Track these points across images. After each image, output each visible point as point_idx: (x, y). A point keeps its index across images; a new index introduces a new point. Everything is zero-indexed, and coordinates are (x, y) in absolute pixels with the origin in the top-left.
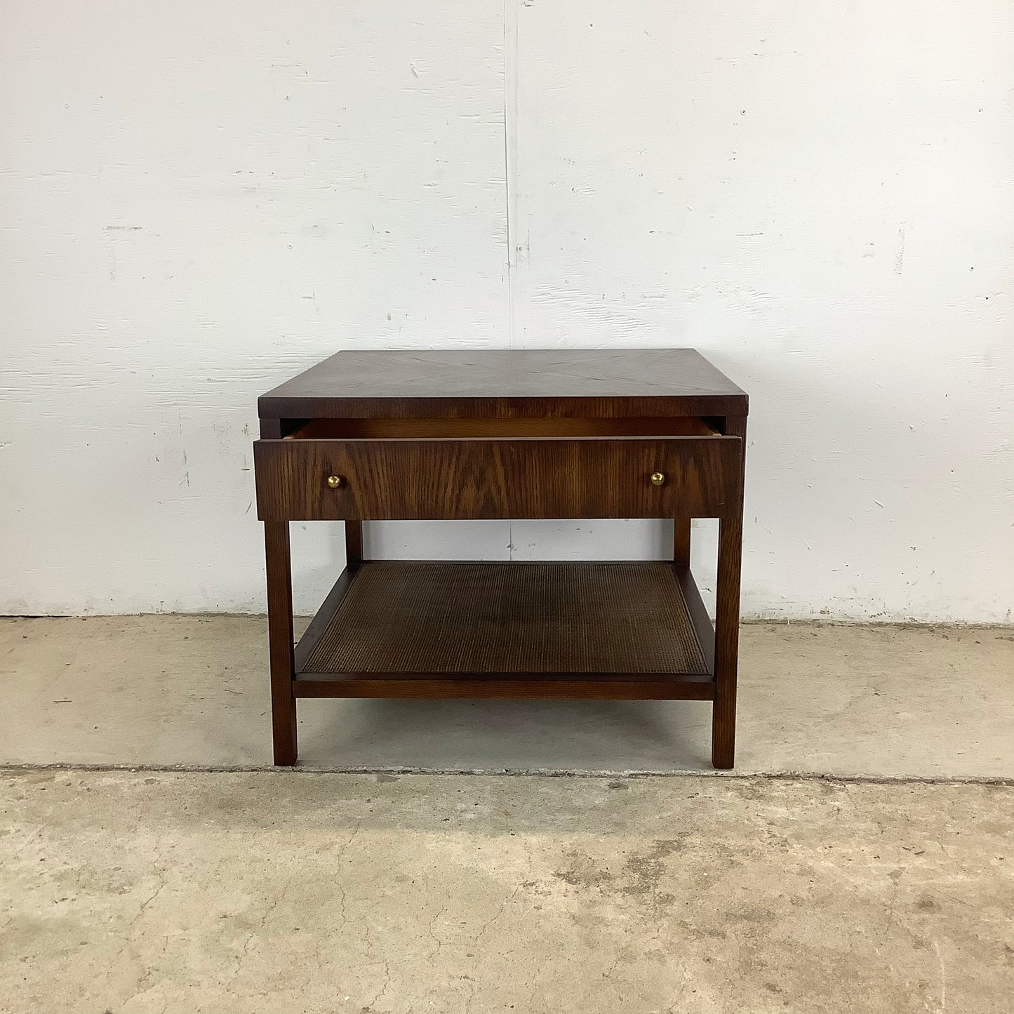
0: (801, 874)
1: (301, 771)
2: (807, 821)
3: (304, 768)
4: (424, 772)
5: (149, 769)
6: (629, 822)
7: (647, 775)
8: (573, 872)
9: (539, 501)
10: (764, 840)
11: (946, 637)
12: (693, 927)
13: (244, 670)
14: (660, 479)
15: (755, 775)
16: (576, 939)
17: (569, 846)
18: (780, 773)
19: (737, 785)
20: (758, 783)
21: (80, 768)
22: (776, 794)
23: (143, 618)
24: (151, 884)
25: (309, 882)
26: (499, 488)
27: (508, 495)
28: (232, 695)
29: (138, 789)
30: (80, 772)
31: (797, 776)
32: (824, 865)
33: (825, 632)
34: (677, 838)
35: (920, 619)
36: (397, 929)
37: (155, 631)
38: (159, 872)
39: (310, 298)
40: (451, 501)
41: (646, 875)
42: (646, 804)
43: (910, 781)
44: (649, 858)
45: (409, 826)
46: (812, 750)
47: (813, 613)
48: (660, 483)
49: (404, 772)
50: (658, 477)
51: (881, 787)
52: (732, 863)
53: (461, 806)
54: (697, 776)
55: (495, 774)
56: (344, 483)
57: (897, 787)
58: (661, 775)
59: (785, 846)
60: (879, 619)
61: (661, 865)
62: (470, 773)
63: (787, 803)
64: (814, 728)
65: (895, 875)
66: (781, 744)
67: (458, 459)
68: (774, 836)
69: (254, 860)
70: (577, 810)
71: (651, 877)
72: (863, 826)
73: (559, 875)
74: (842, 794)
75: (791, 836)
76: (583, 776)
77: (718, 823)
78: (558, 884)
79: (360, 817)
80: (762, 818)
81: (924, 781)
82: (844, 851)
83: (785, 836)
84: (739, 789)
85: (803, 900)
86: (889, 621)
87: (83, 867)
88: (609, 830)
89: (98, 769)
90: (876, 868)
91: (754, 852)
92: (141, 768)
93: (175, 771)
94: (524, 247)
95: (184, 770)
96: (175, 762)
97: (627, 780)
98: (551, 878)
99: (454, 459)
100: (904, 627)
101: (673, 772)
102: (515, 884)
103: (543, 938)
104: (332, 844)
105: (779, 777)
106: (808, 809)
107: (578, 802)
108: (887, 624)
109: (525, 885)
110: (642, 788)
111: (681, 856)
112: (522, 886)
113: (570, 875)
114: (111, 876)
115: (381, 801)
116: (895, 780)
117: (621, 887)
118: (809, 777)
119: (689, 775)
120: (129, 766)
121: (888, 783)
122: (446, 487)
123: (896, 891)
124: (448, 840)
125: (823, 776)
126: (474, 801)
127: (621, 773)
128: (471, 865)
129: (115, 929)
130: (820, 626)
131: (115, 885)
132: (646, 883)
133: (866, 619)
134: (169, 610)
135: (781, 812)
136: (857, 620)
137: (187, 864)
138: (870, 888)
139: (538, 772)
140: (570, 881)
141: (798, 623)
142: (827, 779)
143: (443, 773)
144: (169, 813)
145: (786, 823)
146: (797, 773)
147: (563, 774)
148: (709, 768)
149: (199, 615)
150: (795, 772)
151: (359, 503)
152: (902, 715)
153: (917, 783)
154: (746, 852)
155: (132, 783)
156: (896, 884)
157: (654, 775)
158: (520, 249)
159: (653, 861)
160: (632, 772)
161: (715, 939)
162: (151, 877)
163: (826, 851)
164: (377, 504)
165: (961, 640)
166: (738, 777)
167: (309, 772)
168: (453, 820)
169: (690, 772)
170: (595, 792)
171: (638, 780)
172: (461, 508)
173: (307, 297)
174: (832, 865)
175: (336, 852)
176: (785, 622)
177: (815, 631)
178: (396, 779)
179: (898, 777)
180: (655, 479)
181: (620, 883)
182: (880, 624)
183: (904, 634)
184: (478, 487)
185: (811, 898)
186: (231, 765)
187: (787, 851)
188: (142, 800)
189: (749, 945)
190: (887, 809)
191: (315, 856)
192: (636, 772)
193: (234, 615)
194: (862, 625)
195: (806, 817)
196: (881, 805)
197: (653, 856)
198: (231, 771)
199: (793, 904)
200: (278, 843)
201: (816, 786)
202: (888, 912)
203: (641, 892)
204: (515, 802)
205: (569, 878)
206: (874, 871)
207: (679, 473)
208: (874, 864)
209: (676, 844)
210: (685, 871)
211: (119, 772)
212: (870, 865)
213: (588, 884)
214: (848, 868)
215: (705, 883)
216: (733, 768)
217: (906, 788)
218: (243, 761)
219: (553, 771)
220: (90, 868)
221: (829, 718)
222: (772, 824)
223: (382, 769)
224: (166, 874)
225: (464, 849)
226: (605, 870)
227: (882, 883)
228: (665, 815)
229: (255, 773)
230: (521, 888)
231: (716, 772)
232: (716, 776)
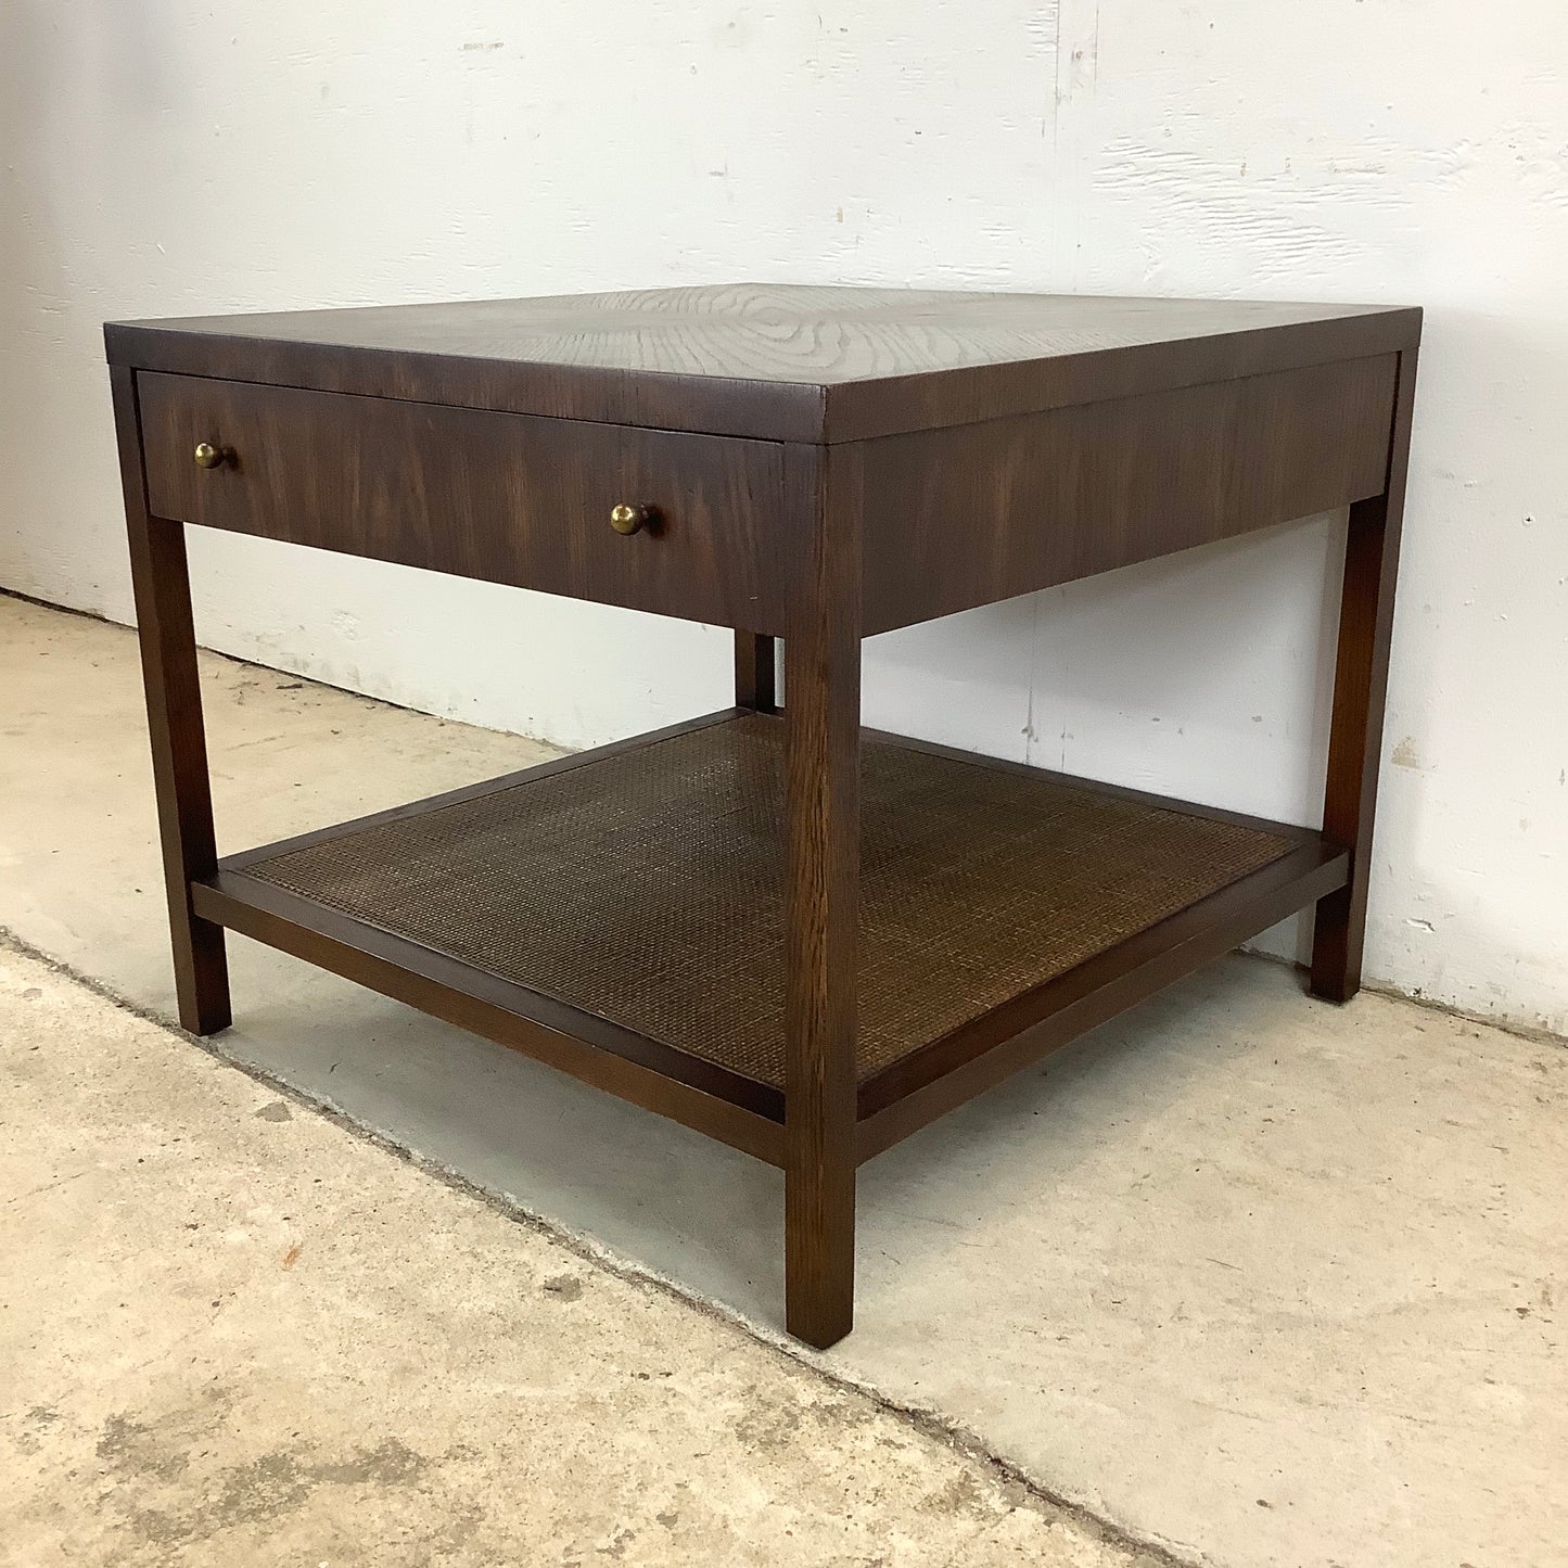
1: (212, 1051)
3: (221, 1046)
4: (349, 1124)
5: (69, 973)
7: (662, 1287)
8: (145, 1430)
10: (579, 1549)
15: (857, 1386)
18: (912, 1407)
19: (784, 1391)
20: (831, 1411)
22: (821, 1453)
23: (505, 740)
31: (952, 1432)
34: (435, 1454)
39: (720, 174)
41: (230, 1505)
42: (534, 1352)
44: (309, 1470)
46: (1089, 1384)
49: (326, 1111)
53: (261, 1211)
54: (744, 1333)
58: (685, 1299)
61: (296, 1498)
63: (804, 1485)
64: (1194, 1332)
66: (1042, 1339)
70: (403, 1307)
71: (232, 1514)
73: (117, 1423)
74: (966, 1527)
76: (558, 1239)
77: (573, 1460)
78: (83, 1440)
79: (105, 1165)
80: (682, 1495)
84: (768, 1403)
89: (25, 950)
92: (63, 968)
93: (91, 987)
94: (1088, 52)
96: (96, 974)
97: (606, 1281)
98: (95, 1423)
105: (902, 1413)
106: (814, 1526)
107: (437, 1291)
109: (37, 1413)
111: (365, 1499)
112: (32, 1411)
113: (131, 1434)
115: (190, 1150)
118: (975, 1449)
120: (58, 960)
124: (117, 1267)
125: (1005, 1462)
126: (294, 1211)
128: (54, 1329)
132: (201, 1521)
135: (745, 1499)
139: (500, 1198)
140: (106, 1446)
142: (1004, 1472)
145: (706, 1535)
146: (951, 1425)
148: (778, 1326)
150: (949, 1422)
154: (489, 1557)
155: (11, 987)
157: (674, 1293)
158: (1079, 55)
159: (303, 1480)
167: (219, 1056)
168: (194, 1234)
169: (741, 1319)
170: (504, 1283)
171: (624, 1292)
173: (716, 173)
178: (287, 1119)
181: (163, 1497)
186: (148, 1006)
195: (773, 1543)
197: (324, 1471)
198: (139, 1015)
201: (945, 1476)
203: (156, 1535)
204: (350, 1240)
209: (410, 1466)
210: (310, 1536)
211: (39, 964)
213: (118, 1468)
216: (827, 1348)
219: (518, 1207)
222: (669, 1519)
225: (104, 1294)
226: (194, 1455)
228: (520, 1392)
229: (159, 1029)
230: (19, 1416)
231: (785, 1342)
232: (781, 1351)
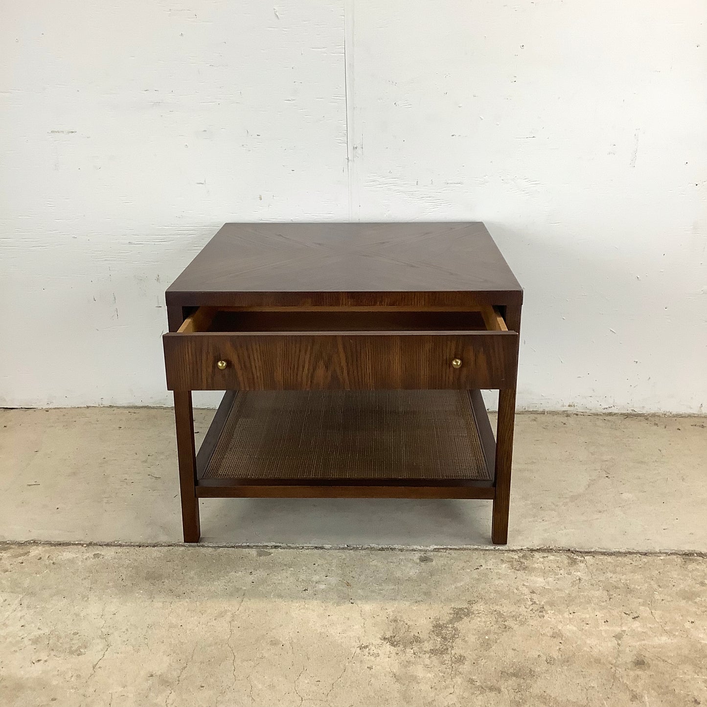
0: (553, 637)
1: (203, 546)
2: (558, 590)
3: (206, 544)
4: (290, 548)
5: (96, 544)
6: (433, 591)
7: (446, 549)
8: (395, 636)
9: (371, 378)
10: (528, 607)
11: (657, 424)
12: (478, 684)
13: (162, 457)
14: (459, 364)
15: (522, 549)
16: (397, 695)
17: (392, 614)
18: (539, 548)
19: (509, 557)
20: (524, 557)
21: (48, 544)
22: (536, 565)
23: (89, 410)
24: (100, 647)
25: (210, 646)
26: (342, 368)
27: (348, 374)
28: (154, 479)
29: (89, 563)
30: (47, 548)
31: (551, 549)
32: (569, 629)
33: (571, 421)
34: (466, 606)
35: (638, 411)
36: (272, 687)
37: (98, 421)
38: (105, 636)
39: (202, 184)
40: (307, 377)
41: (445, 639)
42: (445, 576)
43: (630, 553)
44: (447, 623)
45: (280, 596)
46: (562, 527)
47: (563, 406)
48: (458, 367)
49: (276, 547)
50: (457, 362)
51: (609, 559)
52: (506, 628)
53: (316, 578)
54: (481, 550)
55: (340, 549)
56: (229, 364)
57: (620, 559)
58: (456, 549)
59: (542, 612)
60: (610, 411)
61: (456, 629)
62: (322, 548)
63: (544, 573)
64: (563, 507)
65: (618, 637)
66: (540, 522)
67: (312, 349)
68: (535, 603)
69: (172, 626)
70: (398, 581)
71: (449, 640)
72: (597, 593)
73: (385, 639)
74: (582, 565)
75: (547, 603)
76: (401, 550)
77: (496, 591)
78: (384, 646)
79: (245, 588)
80: (527, 587)
81: (639, 553)
82: (584, 616)
83: (543, 603)
84: (510, 561)
85: (554, 659)
86: (616, 412)
87: (51, 633)
88: (419, 599)
89: (60, 544)
90: (605, 631)
91: (521, 617)
92: (90, 544)
93: (114, 546)
94: (359, 147)
95: (120, 545)
96: (114, 540)
97: (432, 554)
98: (379, 642)
99: (309, 348)
100: (627, 416)
101: (465, 546)
102: (354, 647)
103: (373, 695)
104: (226, 611)
105: (538, 550)
106: (558, 579)
107: (398, 574)
108: (615, 414)
109: (361, 648)
110: (443, 561)
111: (470, 622)
112: (359, 648)
113: (393, 639)
114: (72, 640)
115: (261, 573)
116: (619, 552)
117: (428, 649)
118: (560, 550)
119: (475, 549)
120: (82, 542)
121: (614, 555)
122: (304, 367)
123: (619, 651)
124: (307, 609)
125: (569, 550)
126: (324, 574)
127: (428, 548)
128: (323, 630)
129: (75, 687)
130: (568, 416)
131: (74, 649)
132: (446, 645)
133: (600, 410)
134: (107, 404)
135: (539, 581)
136: (593, 411)
137: (124, 630)
138: (601, 649)
139: (369, 547)
140: (392, 644)
141: (553, 413)
142: (572, 552)
143: (303, 547)
144: (111, 584)
145: (544, 591)
146: (551, 548)
147: (387, 549)
148: (489, 544)
149: (128, 407)
150: (549, 547)
151: (241, 379)
152: (626, 496)
153: (635, 555)
154: (515, 617)
155: (85, 557)
156: (619, 644)
157: (451, 549)
158: (356, 148)
159: (450, 626)
160: (436, 547)
161: (493, 694)
162: (99, 641)
163: (571, 616)
164: (254, 378)
165: (667, 427)
166: (509, 550)
167: (208, 547)
168: (310, 591)
169: (476, 547)
170: (410, 565)
171: (440, 554)
172: (315, 382)
173: (200, 183)
174: (575, 628)
175: (228, 619)
176: (543, 413)
177: (565, 419)
178: (270, 554)
179: (622, 550)
180: (455, 363)
181: (427, 646)
182: (610, 414)
183: (628, 422)
184: (327, 367)
185: (560, 657)
186: (154, 542)
187: (544, 616)
188: (91, 572)
189: (517, 699)
190: (614, 578)
191: (214, 623)
192: (438, 547)
193: (154, 408)
194: (597, 415)
195: (558, 586)
196: (609, 575)
197: (451, 622)
198: (154, 546)
199: (548, 663)
200: (188, 610)
201: (564, 558)
202: (613, 670)
203: (442, 653)
204: (354, 573)
205: (392, 641)
206: (603, 633)
207: (472, 358)
208: (604, 627)
209: (466, 610)
210: (473, 634)
211: (75, 547)
212: (601, 628)
213: (405, 647)
214: (586, 631)
215: (486, 645)
216: (506, 544)
217: (626, 560)
218: (163, 538)
219: (380, 547)
220: (57, 633)
221: (574, 498)
222: (533, 592)
223: (260, 544)
224: (110, 638)
225: (318, 616)
226: (417, 634)
227: (609, 645)
228: (459, 585)
229: (171, 548)
230: (358, 650)
231: (494, 547)
232: (495, 550)
